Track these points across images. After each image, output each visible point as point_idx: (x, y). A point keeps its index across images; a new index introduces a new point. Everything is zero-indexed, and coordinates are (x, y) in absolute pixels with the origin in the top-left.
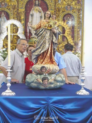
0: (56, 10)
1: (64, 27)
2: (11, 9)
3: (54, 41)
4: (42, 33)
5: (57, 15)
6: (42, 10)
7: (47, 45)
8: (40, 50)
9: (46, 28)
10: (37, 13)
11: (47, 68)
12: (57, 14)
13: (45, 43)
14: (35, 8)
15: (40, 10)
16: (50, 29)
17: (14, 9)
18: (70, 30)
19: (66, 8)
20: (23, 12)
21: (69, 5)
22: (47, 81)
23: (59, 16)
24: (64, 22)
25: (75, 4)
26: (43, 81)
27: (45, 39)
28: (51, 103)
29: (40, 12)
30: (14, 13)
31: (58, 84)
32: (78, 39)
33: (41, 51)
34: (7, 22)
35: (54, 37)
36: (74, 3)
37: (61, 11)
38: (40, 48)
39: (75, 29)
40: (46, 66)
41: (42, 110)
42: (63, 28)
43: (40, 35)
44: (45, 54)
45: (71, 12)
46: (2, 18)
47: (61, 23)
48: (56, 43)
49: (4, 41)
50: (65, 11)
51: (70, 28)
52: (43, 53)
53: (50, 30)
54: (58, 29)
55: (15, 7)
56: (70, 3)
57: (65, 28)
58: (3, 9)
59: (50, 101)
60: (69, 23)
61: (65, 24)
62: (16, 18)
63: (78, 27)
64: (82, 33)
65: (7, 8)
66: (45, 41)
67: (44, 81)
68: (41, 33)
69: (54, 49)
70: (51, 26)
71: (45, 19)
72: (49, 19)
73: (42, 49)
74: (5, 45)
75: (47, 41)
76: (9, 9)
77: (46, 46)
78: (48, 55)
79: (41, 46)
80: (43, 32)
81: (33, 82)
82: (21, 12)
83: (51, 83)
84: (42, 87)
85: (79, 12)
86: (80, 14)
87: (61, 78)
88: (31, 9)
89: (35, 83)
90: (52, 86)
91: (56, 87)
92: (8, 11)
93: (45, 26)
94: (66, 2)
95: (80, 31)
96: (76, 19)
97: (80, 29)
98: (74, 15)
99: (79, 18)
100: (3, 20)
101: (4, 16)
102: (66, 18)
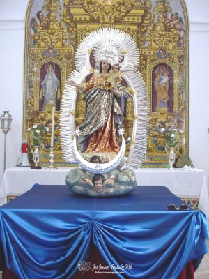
2: (64, 59)
3: (115, 110)
4: (95, 97)
7: (103, 118)
8: (91, 127)
9: (102, 87)
11: (103, 158)
13: (100, 114)
16: (108, 89)
17: (68, 59)
19: (158, 55)
21: (163, 50)
22: (100, 181)
23: (145, 67)
25: (174, 48)
26: (93, 182)
27: (100, 107)
30: (68, 66)
31: (122, 187)
32: (179, 107)
33: (92, 129)
35: (117, 104)
36: (170, 46)
37: (149, 60)
38: (90, 123)
39: (174, 91)
40: (100, 155)
43: (91, 101)
44: (100, 134)
45: (167, 62)
48: (119, 115)
50: (155, 60)
52: (97, 132)
53: (109, 91)
54: (123, 89)
55: (70, 56)
56: (164, 45)
58: (50, 60)
63: (180, 86)
64: (186, 96)
65: (58, 58)
66: (100, 111)
67: (96, 182)
68: (93, 96)
69: (117, 125)
70: (110, 85)
71: (101, 72)
72: (108, 72)
73: (95, 125)
75: (103, 112)
76: (60, 60)
77: (101, 120)
78: (106, 135)
79: (92, 119)
80: (95, 94)
81: (76, 183)
83: (109, 186)
84: (92, 193)
85: (180, 61)
86: (182, 63)
87: (128, 176)
89: (80, 185)
90: (111, 190)
91: (117, 193)
92: (59, 63)
93: (101, 85)
94: (157, 44)
95: (182, 92)
96: (175, 72)
97: (183, 89)
98: (173, 66)
99: (181, 70)
100: (50, 77)
101: (53, 70)
102: (157, 71)
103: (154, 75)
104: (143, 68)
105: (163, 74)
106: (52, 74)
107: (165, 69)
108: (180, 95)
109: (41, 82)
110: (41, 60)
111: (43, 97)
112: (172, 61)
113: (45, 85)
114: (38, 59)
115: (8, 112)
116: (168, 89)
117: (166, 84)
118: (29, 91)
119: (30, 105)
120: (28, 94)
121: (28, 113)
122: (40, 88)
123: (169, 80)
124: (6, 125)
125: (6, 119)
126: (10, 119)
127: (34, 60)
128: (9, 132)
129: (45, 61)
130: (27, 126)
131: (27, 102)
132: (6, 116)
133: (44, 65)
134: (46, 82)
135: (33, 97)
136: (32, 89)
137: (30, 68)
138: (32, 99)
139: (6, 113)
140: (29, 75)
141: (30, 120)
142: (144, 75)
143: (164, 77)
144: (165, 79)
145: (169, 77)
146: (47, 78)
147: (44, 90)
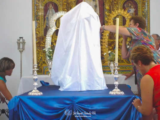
1: (125, 16)
10: (90, 2)
12: (116, 1)
20: (74, 1)
23: (117, 3)
28: (76, 103)
29: (94, 0)
30: (63, 4)
34: (55, 15)
42: (124, 18)
46: (50, 11)
47: (121, 12)
49: (52, 37)
58: (51, 0)
59: (75, 101)
60: (131, 10)
61: (125, 13)
62: (66, 10)
64: (148, 22)
74: (54, 41)
82: (71, 2)
92: (57, 2)
96: (140, 5)
97: (145, 17)
98: (137, 1)
99: (144, 4)
100: (51, 12)
101: (52, 8)
102: (126, 5)
103: (124, 8)
104: (116, 3)
105: (130, 7)
106: (52, 10)
107: (132, 3)
109: (44, 16)
110: (44, 0)
111: (46, 27)
113: (48, 18)
115: (22, 38)
117: (133, 14)
119: (37, 32)
120: (36, 25)
121: (37, 38)
122: (44, 20)
123: (135, 11)
124: (21, 47)
125: (21, 43)
126: (24, 43)
127: (39, 1)
128: (24, 51)
129: (47, 1)
132: (21, 40)
133: (46, 4)
134: (48, 16)
135: (39, 27)
136: (38, 21)
137: (37, 6)
138: (39, 28)
139: (21, 38)
140: (36, 11)
141: (38, 42)
142: (117, 8)
143: (131, 9)
144: (132, 10)
145: (135, 9)
146: (49, 13)
147: (47, 22)
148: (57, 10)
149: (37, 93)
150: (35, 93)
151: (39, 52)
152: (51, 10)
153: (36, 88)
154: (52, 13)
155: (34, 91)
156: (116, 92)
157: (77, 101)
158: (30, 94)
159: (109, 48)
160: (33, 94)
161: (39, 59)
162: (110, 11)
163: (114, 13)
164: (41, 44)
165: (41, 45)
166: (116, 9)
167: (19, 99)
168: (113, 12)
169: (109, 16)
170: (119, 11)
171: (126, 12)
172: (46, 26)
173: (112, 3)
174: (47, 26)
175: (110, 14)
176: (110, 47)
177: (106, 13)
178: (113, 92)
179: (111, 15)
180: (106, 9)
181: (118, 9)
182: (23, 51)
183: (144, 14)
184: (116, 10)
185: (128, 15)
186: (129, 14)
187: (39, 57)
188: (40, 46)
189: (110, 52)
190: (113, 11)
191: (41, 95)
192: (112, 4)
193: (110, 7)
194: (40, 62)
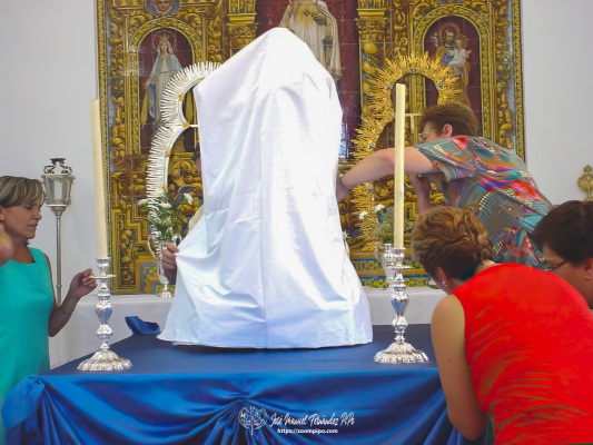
0: (394, 7)
1: (434, 76)
2: (198, 19)
5: (396, 27)
6: (330, 9)
10: (307, 26)
12: (399, 23)
14: (299, 5)
15: (320, 11)
17: (209, 17)
18: (457, 91)
20: (249, 26)
23: (405, 30)
24: (432, 55)
28: (252, 399)
29: (321, 21)
30: (209, 37)
32: (499, 126)
34: (180, 76)
37: (416, 10)
39: (484, 85)
41: (219, 426)
42: (429, 83)
45: (462, 12)
46: (161, 61)
47: (419, 61)
49: (172, 156)
50: (432, 8)
51: (459, 83)
55: (213, 11)
57: (438, 82)
58: (164, 24)
59: (248, 389)
60: (456, 57)
61: (435, 66)
62: (219, 56)
63: (498, 71)
64: (516, 97)
65: (182, 18)
74: (177, 172)
76: (190, 21)
82: (238, 29)
85: (497, 8)
86: (502, 12)
88: (283, 11)
92: (186, 30)
95: (505, 89)
96: (485, 38)
97: (506, 81)
98: (477, 21)
99: (500, 31)
100: (165, 68)
101: (171, 50)
102: (438, 37)
103: (430, 49)
104: (401, 31)
105: (452, 45)
106: (169, 60)
107: (458, 29)
108: (498, 95)
109: (142, 80)
110: (140, 23)
111: (150, 119)
112: (477, 9)
113: (153, 87)
114: (133, 22)
115: (61, 160)
116: (466, 81)
117: (461, 69)
118: (115, 103)
119: (118, 140)
120: (111, 113)
121: (115, 162)
122: (142, 97)
124: (58, 194)
125: (57, 178)
126: (68, 179)
127: (121, 24)
128: (68, 209)
129: (149, 27)
130: (112, 192)
131: (111, 134)
132: (58, 170)
133: (148, 38)
134: (157, 79)
135: (123, 121)
136: (121, 99)
137: (114, 45)
138: (122, 126)
139: (58, 163)
140: (113, 64)
141: (120, 177)
142: (404, 49)
143: (456, 51)
144: (460, 56)
145: (469, 52)
146: (158, 70)
147: (152, 102)
148: (186, 60)
149: (110, 362)
150: (104, 362)
151: (125, 211)
152: (167, 58)
153: (105, 346)
154: (171, 70)
155: (98, 356)
156: (400, 353)
157: (256, 390)
158: (85, 366)
159: (378, 194)
160: (94, 367)
161: (124, 237)
162: (379, 60)
163: (392, 65)
164: (129, 185)
165: (131, 187)
166: (403, 53)
167: (42, 386)
168: (389, 62)
169: (375, 76)
170: (413, 59)
171: (438, 61)
172: (149, 116)
173: (386, 29)
174: (152, 115)
175: (380, 71)
176: (383, 190)
177: (367, 65)
178: (389, 353)
179: (384, 74)
180: (363, 51)
181: (406, 53)
182: (64, 208)
183: (500, 68)
184: (400, 57)
185: (443, 72)
186: (447, 69)
187: (124, 229)
188: (126, 192)
189: (380, 207)
190: (391, 59)
191: (125, 370)
192: (386, 34)
193: (379, 46)
194: (127, 246)
